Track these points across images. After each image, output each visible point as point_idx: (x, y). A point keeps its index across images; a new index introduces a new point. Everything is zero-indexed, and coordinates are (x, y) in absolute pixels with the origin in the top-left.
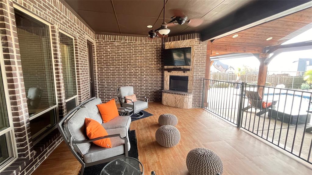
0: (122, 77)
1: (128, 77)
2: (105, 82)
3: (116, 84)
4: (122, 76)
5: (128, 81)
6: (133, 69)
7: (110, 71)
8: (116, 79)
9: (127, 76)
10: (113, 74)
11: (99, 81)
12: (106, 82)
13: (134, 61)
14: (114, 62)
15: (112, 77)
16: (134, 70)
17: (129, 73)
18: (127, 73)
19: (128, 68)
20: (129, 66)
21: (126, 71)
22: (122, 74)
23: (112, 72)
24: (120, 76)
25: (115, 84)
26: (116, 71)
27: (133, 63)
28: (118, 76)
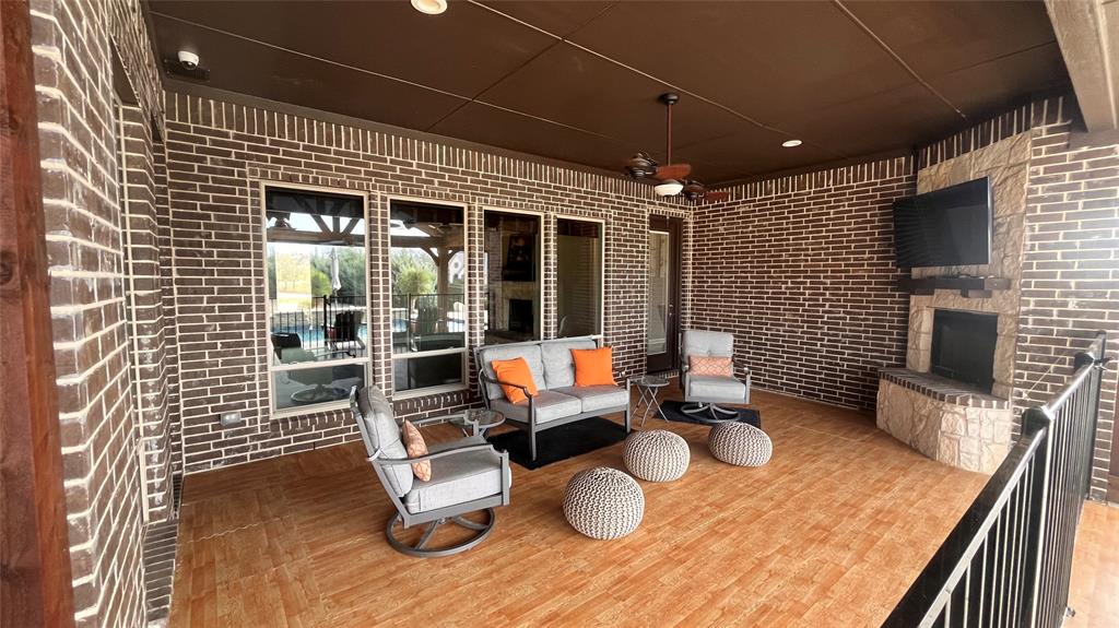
0: (751, 308)
1: (767, 309)
2: (706, 319)
3: (735, 326)
4: (751, 303)
5: (770, 319)
6: (787, 283)
7: (722, 287)
8: (734, 312)
9: (767, 303)
10: (728, 297)
11: (693, 314)
12: (710, 319)
13: (791, 255)
14: (732, 263)
15: (725, 306)
16: (790, 285)
17: (773, 293)
18: (768, 293)
19: (772, 277)
20: (775, 272)
21: (763, 288)
22: (751, 298)
23: (725, 292)
24: (745, 302)
25: (730, 326)
26: (736, 287)
27: (788, 261)
28: (740, 302)
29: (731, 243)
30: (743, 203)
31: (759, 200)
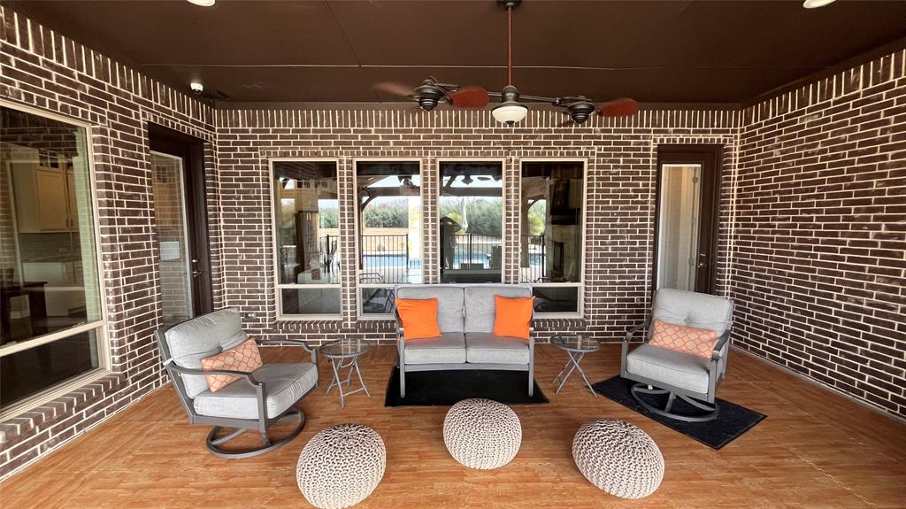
0: (815, 264)
1: (841, 267)
2: (750, 275)
3: (789, 288)
4: (815, 256)
5: (844, 283)
6: (878, 227)
7: (774, 233)
8: (790, 268)
9: (843, 259)
10: (782, 247)
11: (735, 266)
12: (757, 276)
13: (888, 183)
14: (790, 199)
15: (777, 259)
16: (883, 231)
17: (853, 243)
18: (843, 243)
19: (852, 219)
20: (857, 211)
21: (835, 234)
22: (817, 249)
23: (778, 239)
24: (806, 255)
25: (783, 287)
26: (794, 233)
27: (882, 192)
28: (799, 254)
29: (789, 171)
30: (810, 110)
31: (835, 103)
